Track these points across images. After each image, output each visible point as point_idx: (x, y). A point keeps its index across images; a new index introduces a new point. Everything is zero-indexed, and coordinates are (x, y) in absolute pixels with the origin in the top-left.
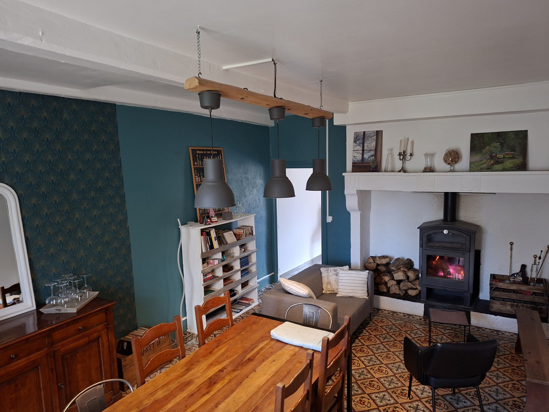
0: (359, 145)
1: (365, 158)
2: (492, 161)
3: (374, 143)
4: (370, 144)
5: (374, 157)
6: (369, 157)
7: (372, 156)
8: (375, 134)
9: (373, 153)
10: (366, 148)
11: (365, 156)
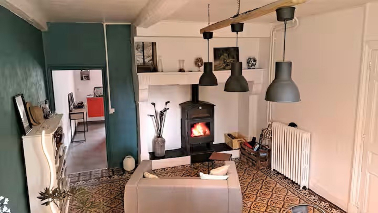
0: (140, 52)
1: (146, 62)
2: (225, 65)
3: (151, 51)
4: (149, 52)
5: (152, 61)
6: (149, 61)
7: (151, 60)
8: (151, 44)
9: (151, 58)
10: (145, 54)
11: (145, 60)
